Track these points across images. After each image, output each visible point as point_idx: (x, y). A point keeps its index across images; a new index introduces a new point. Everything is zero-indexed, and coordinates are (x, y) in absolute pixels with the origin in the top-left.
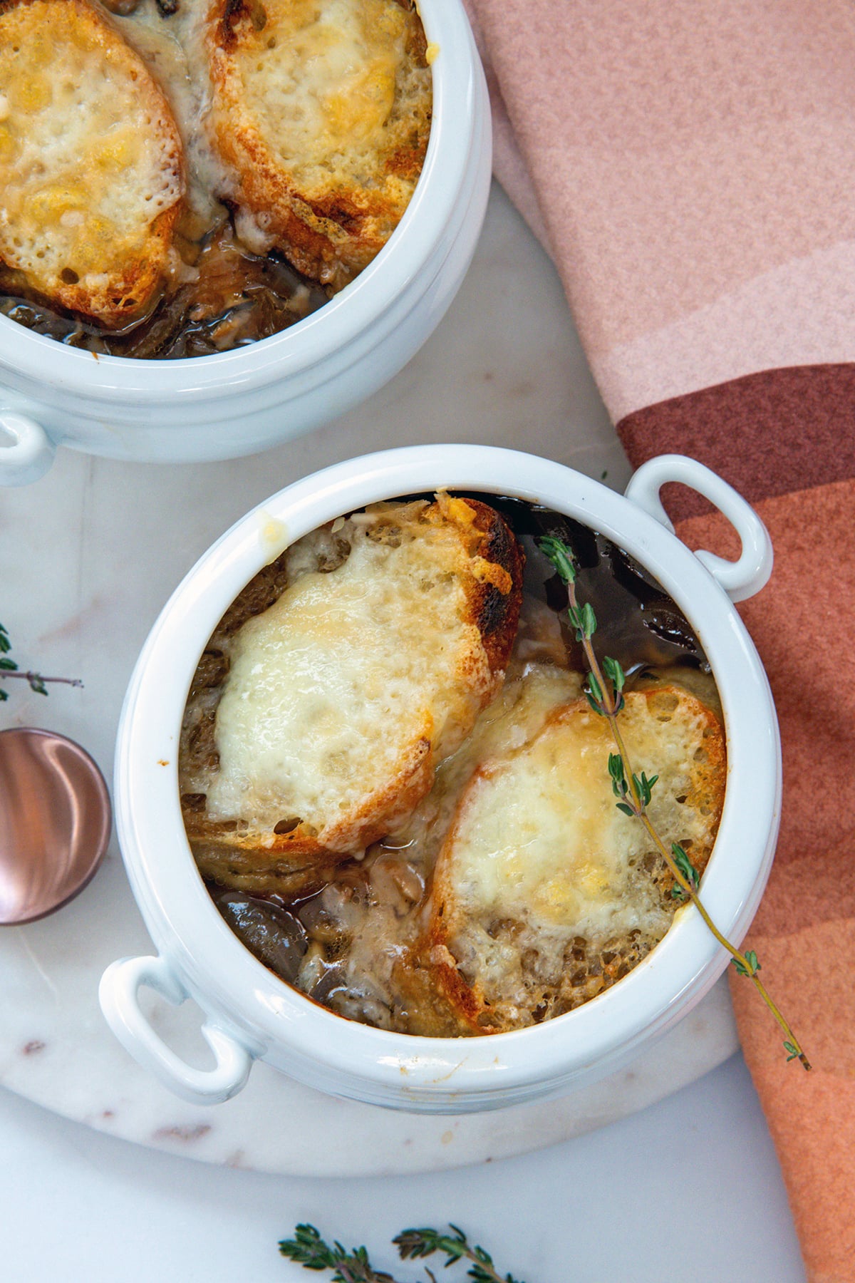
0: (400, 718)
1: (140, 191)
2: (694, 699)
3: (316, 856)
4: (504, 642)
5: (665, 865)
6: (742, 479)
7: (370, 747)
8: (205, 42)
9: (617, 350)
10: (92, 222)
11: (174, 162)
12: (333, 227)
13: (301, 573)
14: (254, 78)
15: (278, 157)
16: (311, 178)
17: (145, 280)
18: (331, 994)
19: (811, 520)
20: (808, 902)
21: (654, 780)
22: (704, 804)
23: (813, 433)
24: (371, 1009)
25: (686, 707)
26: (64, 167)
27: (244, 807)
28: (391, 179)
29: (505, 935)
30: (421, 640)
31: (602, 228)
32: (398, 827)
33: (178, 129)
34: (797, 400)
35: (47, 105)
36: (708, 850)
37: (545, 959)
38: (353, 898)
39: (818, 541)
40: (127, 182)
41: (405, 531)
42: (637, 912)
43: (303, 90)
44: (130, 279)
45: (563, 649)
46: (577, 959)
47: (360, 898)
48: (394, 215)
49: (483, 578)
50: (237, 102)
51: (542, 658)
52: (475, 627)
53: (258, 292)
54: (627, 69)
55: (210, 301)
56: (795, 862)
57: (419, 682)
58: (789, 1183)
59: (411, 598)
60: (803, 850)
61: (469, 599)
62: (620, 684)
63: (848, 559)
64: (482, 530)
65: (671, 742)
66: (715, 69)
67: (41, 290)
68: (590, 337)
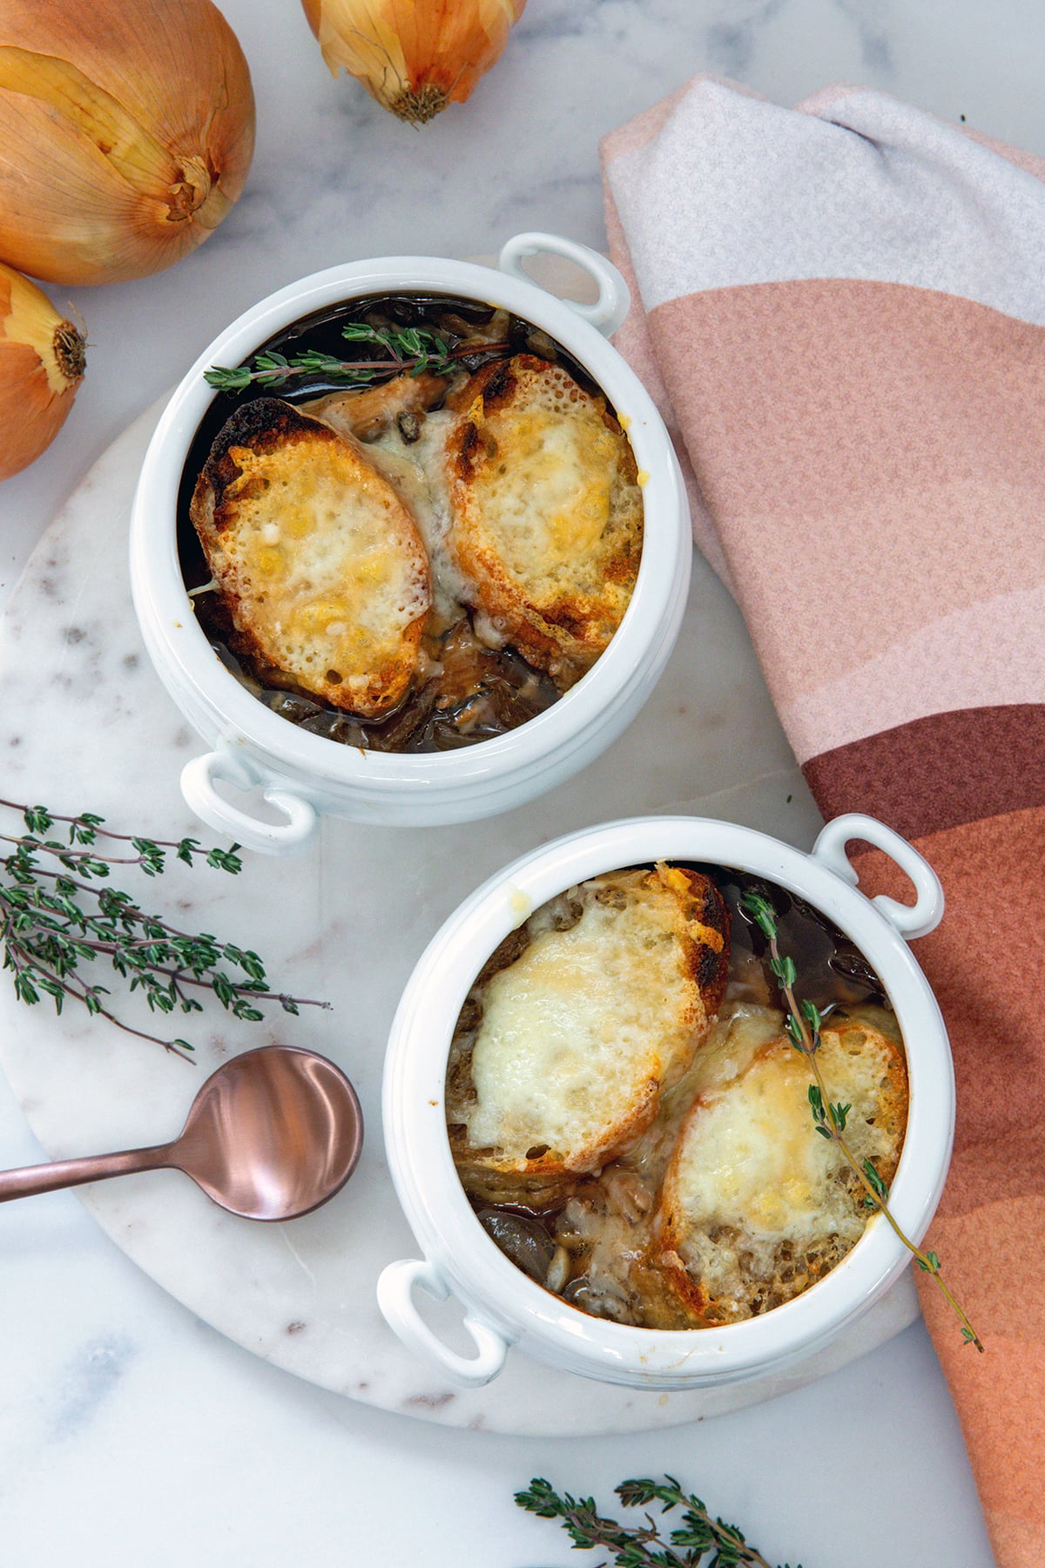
0: (632, 1060)
1: (394, 602)
2: (879, 1036)
3: (561, 1175)
4: (718, 992)
5: (857, 1178)
6: (915, 816)
7: (606, 1086)
8: (444, 470)
9: (801, 699)
10: (353, 632)
11: (421, 578)
12: (560, 633)
13: (541, 932)
14: (490, 503)
15: (512, 573)
16: (541, 589)
17: (401, 680)
18: (577, 1294)
19: (976, 848)
20: (980, 1184)
21: (848, 1107)
22: (890, 1125)
23: (977, 772)
24: (611, 1304)
25: (874, 1044)
26: (328, 584)
27: (500, 1135)
28: (609, 586)
29: (724, 1240)
30: (646, 991)
31: (785, 588)
32: (629, 1150)
33: (425, 548)
34: (962, 741)
35: (312, 531)
36: (895, 1165)
37: (759, 1260)
38: (593, 1210)
39: (983, 866)
40: (382, 595)
41: (629, 896)
42: (835, 1219)
43: (531, 511)
44: (386, 678)
45: (768, 990)
46: (785, 1259)
47: (598, 1208)
48: (612, 618)
49: (699, 939)
50: (476, 527)
51: (748, 999)
52: (693, 982)
53: (495, 683)
54: (802, 437)
55: (453, 692)
56: (967, 1150)
57: (647, 1029)
58: (966, 1434)
59: (637, 955)
60: (974, 1140)
61: (688, 957)
62: (817, 1025)
63: (1009, 881)
64: (696, 895)
65: (860, 1073)
66: (882, 437)
67: (311, 689)
68: (776, 686)
